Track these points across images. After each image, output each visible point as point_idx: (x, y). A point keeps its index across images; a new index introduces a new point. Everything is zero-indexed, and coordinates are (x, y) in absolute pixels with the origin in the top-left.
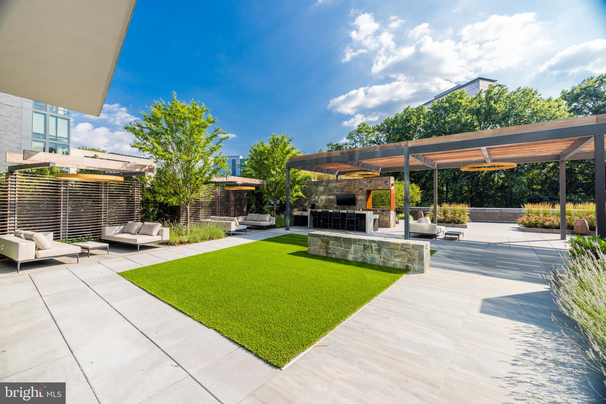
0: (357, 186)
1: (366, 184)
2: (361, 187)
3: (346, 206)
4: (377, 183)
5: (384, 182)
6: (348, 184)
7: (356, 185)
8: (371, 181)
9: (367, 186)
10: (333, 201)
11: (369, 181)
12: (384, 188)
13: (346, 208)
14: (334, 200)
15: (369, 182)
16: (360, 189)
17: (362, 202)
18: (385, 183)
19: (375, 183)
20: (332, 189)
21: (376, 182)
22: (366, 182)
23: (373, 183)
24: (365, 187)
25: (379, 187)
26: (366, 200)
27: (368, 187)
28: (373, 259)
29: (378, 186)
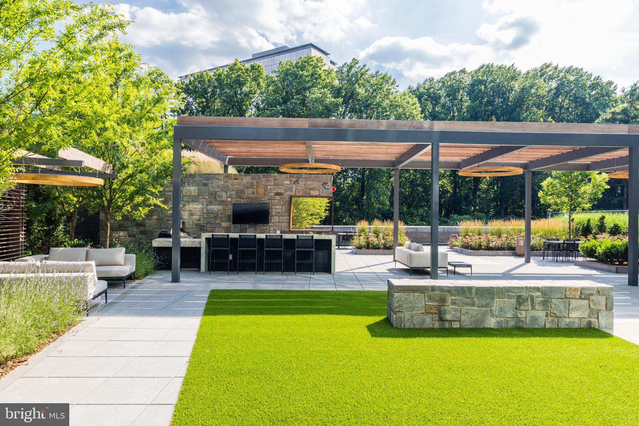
0: (270, 189)
1: (289, 186)
2: (279, 191)
3: (247, 226)
4: (309, 185)
5: (321, 183)
6: (252, 183)
7: (269, 187)
8: (297, 181)
9: (290, 189)
10: (220, 216)
11: (295, 180)
12: (322, 195)
13: (248, 230)
14: (221, 214)
15: (294, 183)
16: (277, 194)
17: (281, 218)
18: (323, 185)
19: (305, 184)
20: (216, 192)
21: (308, 183)
22: (288, 182)
23: (302, 183)
24: (286, 191)
25: (312, 192)
26: (287, 214)
27: (292, 192)
28: (534, 319)
29: (311, 189)
